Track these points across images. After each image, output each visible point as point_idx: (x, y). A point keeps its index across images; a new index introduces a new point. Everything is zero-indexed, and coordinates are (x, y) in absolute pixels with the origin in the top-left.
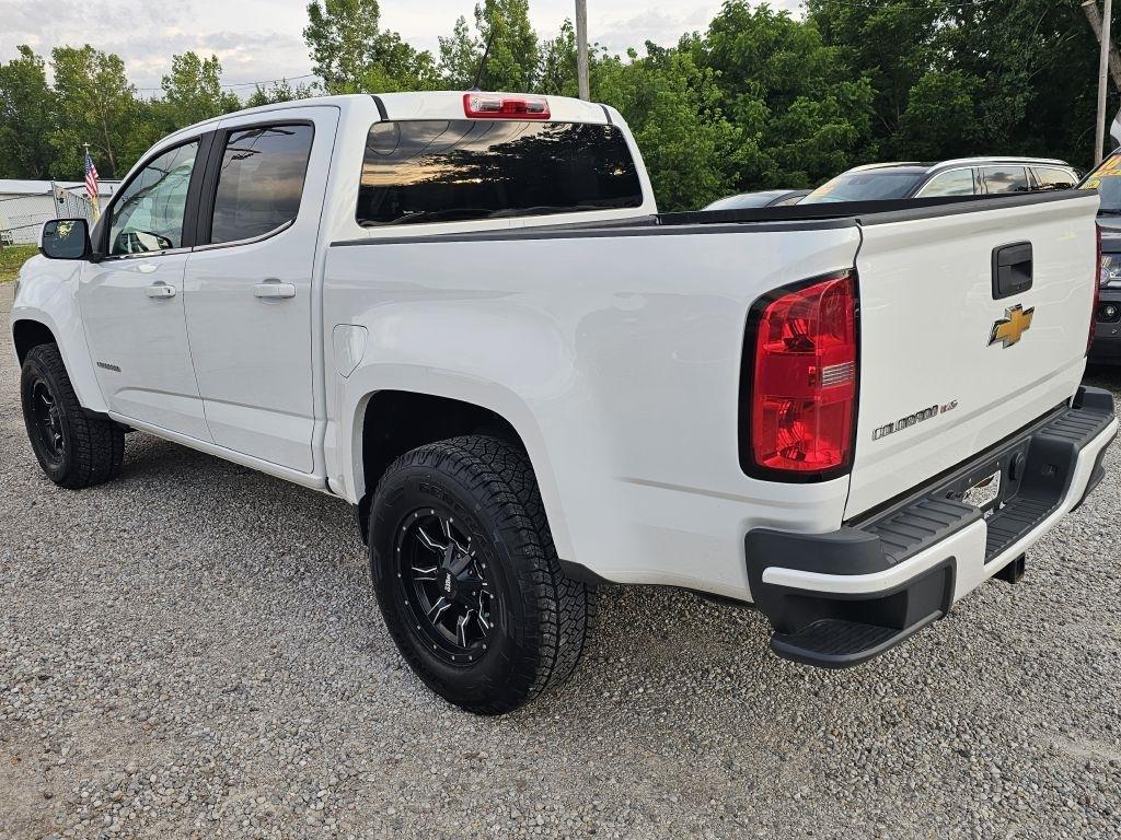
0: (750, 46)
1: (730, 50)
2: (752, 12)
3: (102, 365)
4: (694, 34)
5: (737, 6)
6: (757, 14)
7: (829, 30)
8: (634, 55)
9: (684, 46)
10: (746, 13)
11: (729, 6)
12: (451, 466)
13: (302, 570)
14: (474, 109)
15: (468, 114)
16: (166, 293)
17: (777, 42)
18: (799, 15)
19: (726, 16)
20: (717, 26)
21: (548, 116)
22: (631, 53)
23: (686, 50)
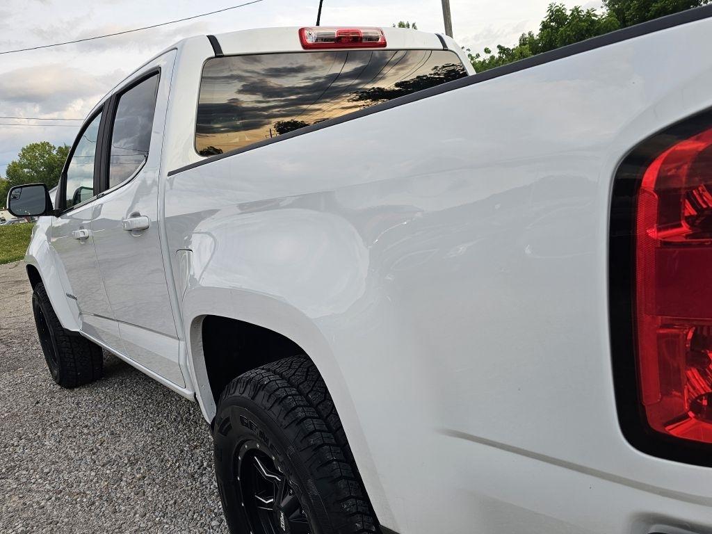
0: (569, 35)
1: (556, 39)
2: (568, 13)
3: (69, 296)
4: (529, 34)
5: (557, 11)
6: (572, 14)
7: (624, 18)
8: (489, 52)
9: (523, 41)
10: (564, 14)
11: (552, 11)
12: (266, 398)
13: (205, 464)
14: (310, 41)
15: (305, 46)
16: (82, 235)
17: (587, 30)
18: (602, 11)
19: (550, 18)
20: (545, 26)
21: (385, 45)
22: (487, 51)
23: (524, 44)
